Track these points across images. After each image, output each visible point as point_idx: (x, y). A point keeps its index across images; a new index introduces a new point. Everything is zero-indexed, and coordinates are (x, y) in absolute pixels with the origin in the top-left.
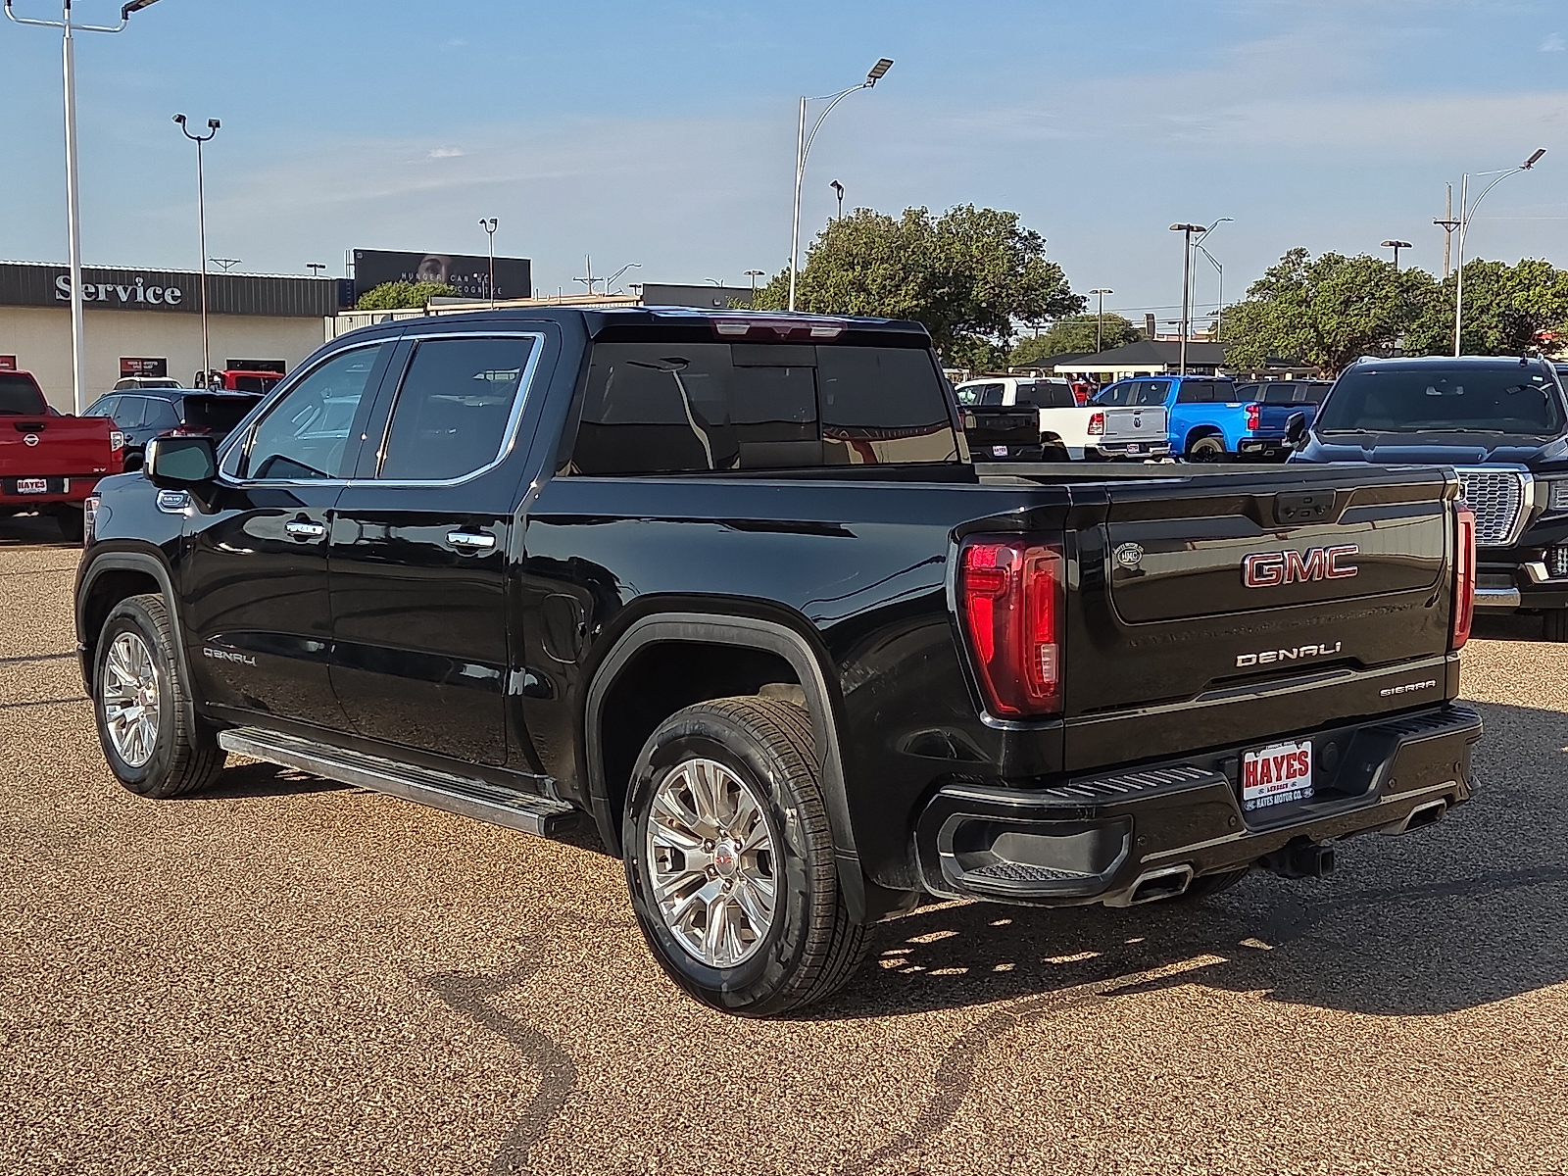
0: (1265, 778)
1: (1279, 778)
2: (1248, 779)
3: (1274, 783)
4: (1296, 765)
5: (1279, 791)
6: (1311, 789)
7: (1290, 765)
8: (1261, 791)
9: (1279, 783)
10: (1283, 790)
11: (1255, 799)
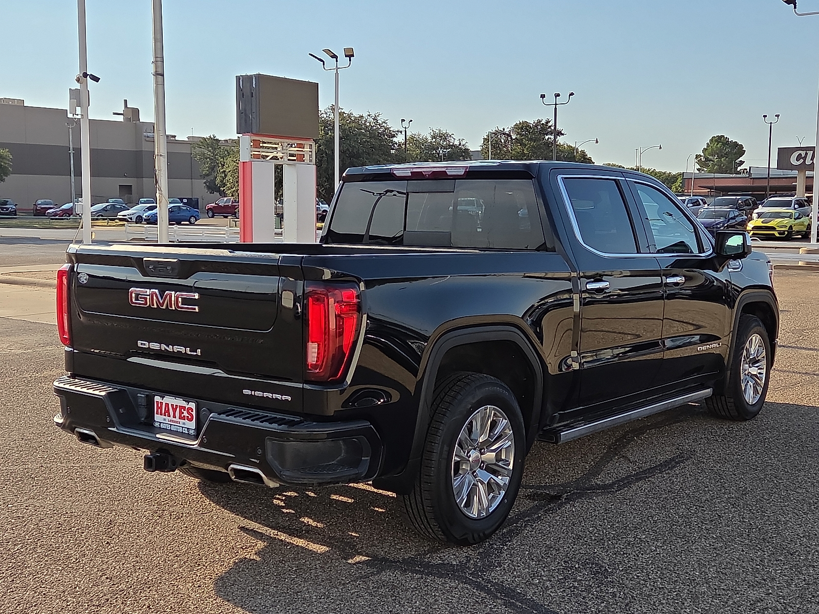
0: (167, 414)
1: (175, 417)
2: (157, 411)
3: (171, 418)
4: (185, 414)
5: (175, 424)
6: (193, 431)
7: (181, 413)
8: (165, 420)
9: (174, 419)
10: (177, 424)
11: (161, 423)
